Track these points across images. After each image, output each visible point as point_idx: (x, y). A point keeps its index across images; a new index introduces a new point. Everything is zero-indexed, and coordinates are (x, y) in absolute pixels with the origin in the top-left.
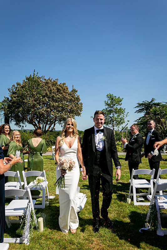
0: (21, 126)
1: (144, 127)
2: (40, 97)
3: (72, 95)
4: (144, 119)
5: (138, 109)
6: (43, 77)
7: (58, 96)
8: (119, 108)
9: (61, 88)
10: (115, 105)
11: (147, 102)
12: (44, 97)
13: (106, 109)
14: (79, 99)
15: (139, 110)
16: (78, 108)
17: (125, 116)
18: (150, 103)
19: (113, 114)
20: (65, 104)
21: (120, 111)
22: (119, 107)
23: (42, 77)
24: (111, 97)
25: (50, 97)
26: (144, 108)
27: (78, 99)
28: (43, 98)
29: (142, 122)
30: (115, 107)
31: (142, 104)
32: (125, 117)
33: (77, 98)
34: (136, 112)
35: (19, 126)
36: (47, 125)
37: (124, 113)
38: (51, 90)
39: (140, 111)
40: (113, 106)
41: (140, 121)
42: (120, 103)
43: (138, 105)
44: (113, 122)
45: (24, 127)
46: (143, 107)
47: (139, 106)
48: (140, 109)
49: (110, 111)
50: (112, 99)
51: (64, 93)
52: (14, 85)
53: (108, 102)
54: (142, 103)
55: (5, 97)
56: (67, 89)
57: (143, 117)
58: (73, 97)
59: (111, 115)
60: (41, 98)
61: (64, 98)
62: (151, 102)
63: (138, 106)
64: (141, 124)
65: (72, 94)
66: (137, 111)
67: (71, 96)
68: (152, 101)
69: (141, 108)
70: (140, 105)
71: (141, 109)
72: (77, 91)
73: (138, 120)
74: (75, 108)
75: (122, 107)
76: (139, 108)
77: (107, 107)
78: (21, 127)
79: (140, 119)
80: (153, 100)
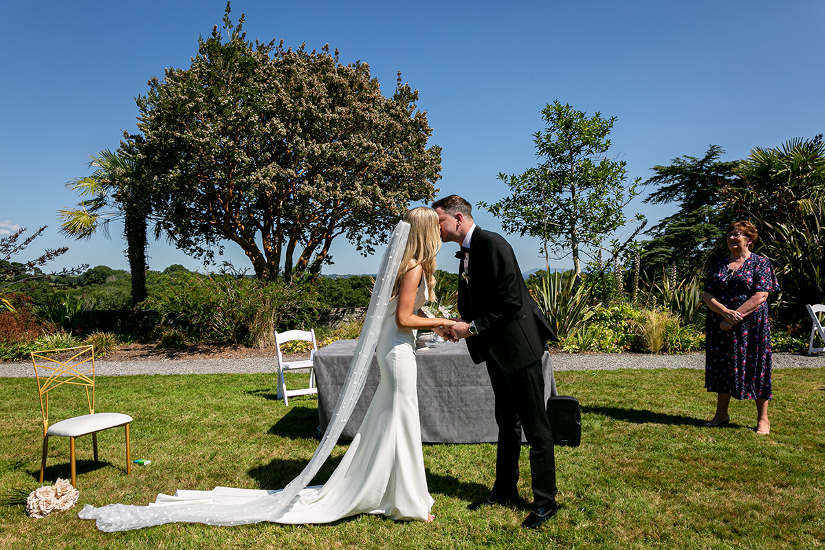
0: (201, 251)
1: (678, 252)
2: (248, 115)
3: (394, 112)
4: (679, 225)
5: (654, 188)
6: (277, 44)
7: (329, 114)
8: (598, 164)
9: (345, 81)
10: (578, 150)
11: (689, 161)
12: (267, 116)
13: (543, 169)
14: (423, 125)
15: (658, 194)
16: (422, 165)
17: (626, 193)
18: (701, 163)
19: (573, 189)
20: (360, 145)
21: (605, 176)
22: (596, 159)
23: (271, 44)
24: (562, 119)
25: (295, 119)
26: (677, 185)
27: (420, 126)
28: (263, 122)
29: (672, 236)
30: (580, 159)
31: (671, 171)
32: (626, 198)
33: (414, 124)
34: (648, 200)
35: (193, 251)
36: (298, 244)
37: (623, 183)
38: (300, 89)
39: (665, 196)
40: (571, 154)
41: (663, 231)
42: (603, 141)
43: (654, 174)
44: (573, 222)
45: (216, 254)
46: (676, 182)
47: (660, 178)
48: (664, 189)
49: (560, 179)
50: (568, 126)
51: (361, 100)
52: (154, 80)
53: (548, 137)
54: (673, 167)
55: (125, 133)
56: (374, 85)
57: (675, 217)
58: (397, 118)
59: (566, 195)
60: (255, 118)
61: (358, 124)
62: (705, 160)
63: (656, 178)
64: (669, 242)
65: (392, 108)
66: (653, 195)
67: (392, 115)
68: (708, 158)
69: (667, 185)
70: (664, 173)
71: (667, 188)
72: (416, 93)
73: (655, 227)
74: (407, 165)
75: (611, 156)
76: (661, 185)
77: (545, 159)
78: (205, 253)
79: (662, 226)
80: (714, 154)
